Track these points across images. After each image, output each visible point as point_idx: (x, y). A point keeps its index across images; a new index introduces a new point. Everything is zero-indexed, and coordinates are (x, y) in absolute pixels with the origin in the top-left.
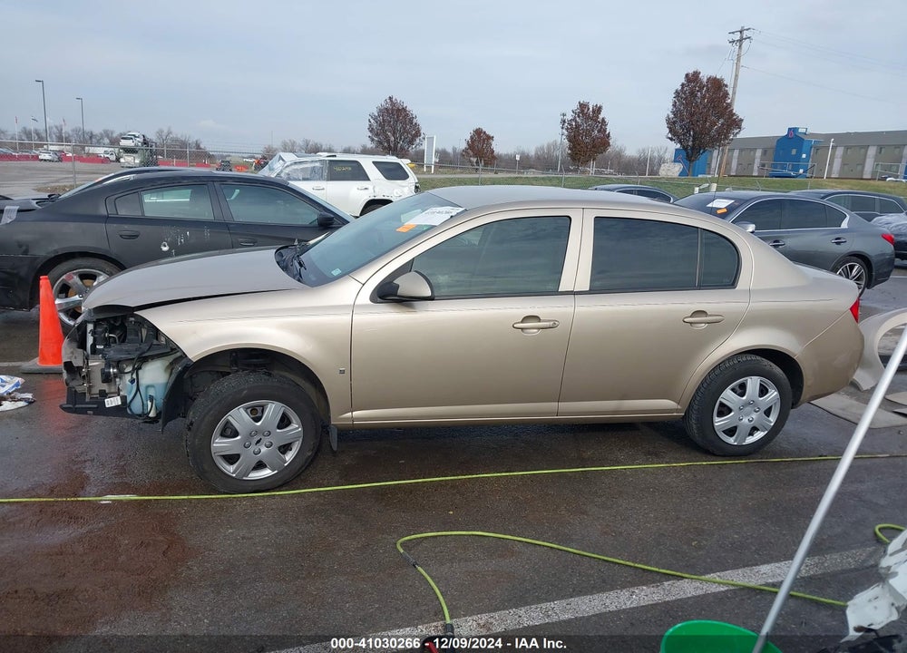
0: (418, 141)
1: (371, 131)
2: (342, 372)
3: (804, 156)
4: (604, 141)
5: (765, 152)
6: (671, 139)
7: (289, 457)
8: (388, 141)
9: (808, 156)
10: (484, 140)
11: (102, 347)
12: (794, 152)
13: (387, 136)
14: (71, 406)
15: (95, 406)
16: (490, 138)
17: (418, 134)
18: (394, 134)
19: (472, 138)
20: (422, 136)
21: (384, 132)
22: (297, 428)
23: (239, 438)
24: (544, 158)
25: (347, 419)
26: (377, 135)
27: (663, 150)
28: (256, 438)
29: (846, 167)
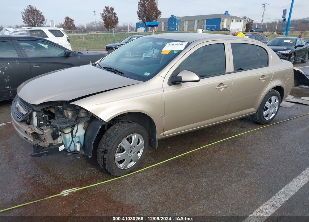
0: (44, 22)
1: (23, 19)
2: (162, 116)
3: (177, 24)
4: (116, 21)
5: (165, 23)
6: (139, 19)
7: (139, 155)
8: (32, 23)
9: (178, 24)
10: (70, 21)
11: (43, 122)
12: (173, 23)
13: (31, 21)
14: (36, 154)
15: (48, 151)
16: (72, 20)
17: (43, 19)
18: (34, 20)
19: (65, 20)
20: (46, 20)
21: (29, 19)
22: (143, 143)
23: (125, 152)
24: (90, 27)
25: (162, 135)
26: (26, 20)
27: (131, 23)
28: (130, 151)
29: (189, 27)
